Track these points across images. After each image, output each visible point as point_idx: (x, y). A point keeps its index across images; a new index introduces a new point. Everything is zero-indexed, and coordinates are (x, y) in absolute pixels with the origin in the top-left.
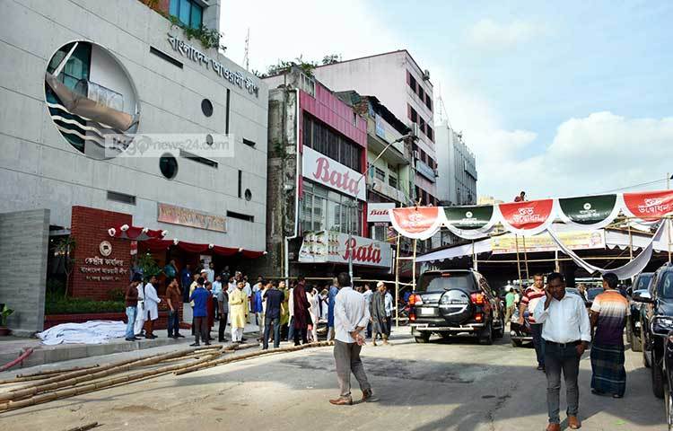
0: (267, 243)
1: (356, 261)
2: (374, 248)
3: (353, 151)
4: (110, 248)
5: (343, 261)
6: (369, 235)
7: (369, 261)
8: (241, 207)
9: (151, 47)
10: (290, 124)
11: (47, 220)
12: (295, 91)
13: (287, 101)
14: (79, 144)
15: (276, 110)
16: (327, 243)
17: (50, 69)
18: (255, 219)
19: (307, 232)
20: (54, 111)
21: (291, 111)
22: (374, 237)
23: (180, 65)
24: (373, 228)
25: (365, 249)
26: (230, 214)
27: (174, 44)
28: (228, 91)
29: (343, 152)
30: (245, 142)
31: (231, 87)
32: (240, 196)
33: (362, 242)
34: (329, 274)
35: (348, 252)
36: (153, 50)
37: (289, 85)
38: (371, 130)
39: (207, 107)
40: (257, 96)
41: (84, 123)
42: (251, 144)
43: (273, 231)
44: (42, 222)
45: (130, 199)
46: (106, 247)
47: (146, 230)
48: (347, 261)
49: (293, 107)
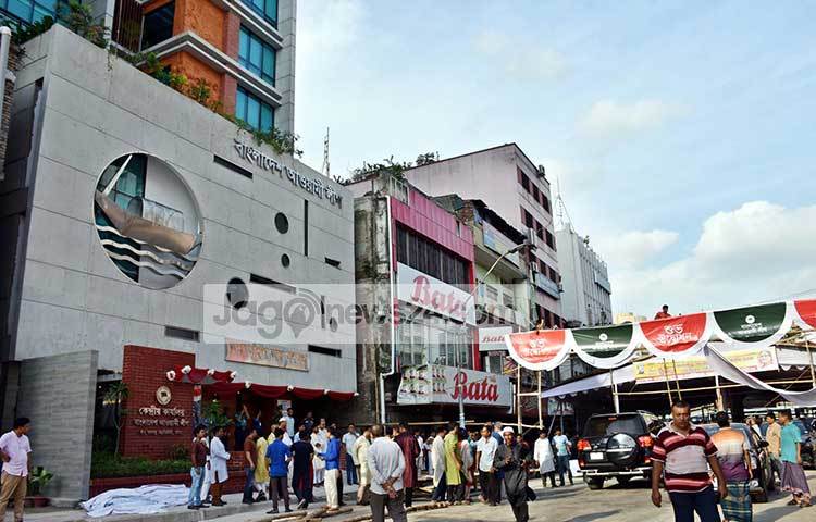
0: (358, 383)
1: (467, 401)
2: (489, 383)
3: (458, 268)
4: (169, 395)
5: (452, 401)
6: (482, 368)
7: (483, 399)
9: (215, 156)
10: (380, 238)
11: (94, 364)
12: (385, 199)
13: (376, 211)
14: (133, 272)
15: (363, 222)
16: (431, 379)
17: (101, 186)
18: (342, 353)
19: (406, 367)
20: (103, 235)
21: (381, 223)
22: (488, 369)
23: (249, 175)
24: (487, 359)
25: (478, 386)
26: (313, 349)
27: (241, 151)
28: (306, 202)
29: (445, 270)
30: (329, 261)
31: (310, 198)
33: (474, 376)
34: (434, 417)
35: (457, 390)
36: (218, 159)
37: (378, 192)
38: (478, 241)
39: (282, 223)
40: (340, 207)
41: (138, 247)
42: (335, 264)
43: (365, 368)
44: (89, 366)
45: (193, 335)
46: (164, 394)
47: (212, 371)
48: (456, 401)
49: (384, 217)
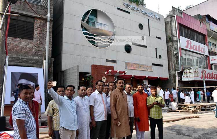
0: (169, 74)
1: (206, 79)
2: (214, 73)
3: (201, 37)
4: (106, 79)
5: (200, 79)
6: (211, 69)
7: (212, 79)
8: (158, 61)
9: (117, 8)
10: (174, 29)
11: (78, 69)
12: (174, 16)
13: (172, 21)
15: (168, 25)
16: (193, 72)
18: (164, 65)
19: (184, 69)
21: (173, 24)
22: (213, 69)
23: (129, 13)
24: (213, 66)
25: (210, 74)
26: (154, 64)
27: (126, 6)
28: (148, 20)
29: (197, 38)
30: (157, 37)
31: (150, 19)
32: (157, 57)
33: (208, 71)
34: (195, 85)
35: (202, 76)
36: (118, 9)
37: (172, 15)
38: (208, 28)
39: (141, 26)
40: (160, 21)
42: (160, 38)
43: (171, 70)
44: (76, 70)
45: (115, 62)
46: (104, 79)
47: (118, 71)
48: (202, 79)
49: (174, 22)
